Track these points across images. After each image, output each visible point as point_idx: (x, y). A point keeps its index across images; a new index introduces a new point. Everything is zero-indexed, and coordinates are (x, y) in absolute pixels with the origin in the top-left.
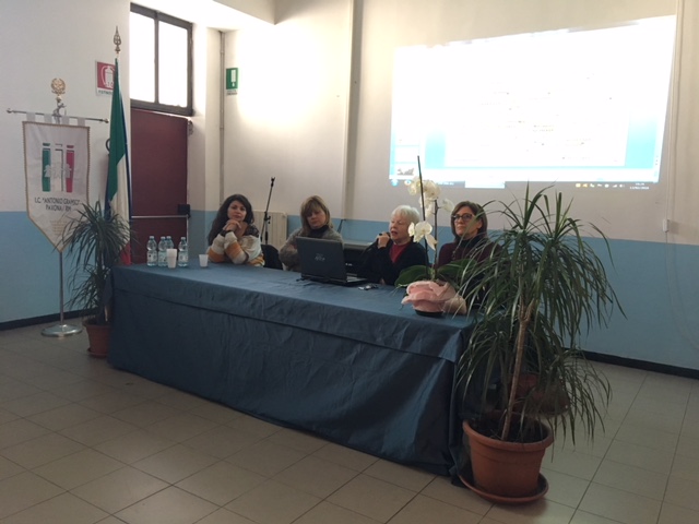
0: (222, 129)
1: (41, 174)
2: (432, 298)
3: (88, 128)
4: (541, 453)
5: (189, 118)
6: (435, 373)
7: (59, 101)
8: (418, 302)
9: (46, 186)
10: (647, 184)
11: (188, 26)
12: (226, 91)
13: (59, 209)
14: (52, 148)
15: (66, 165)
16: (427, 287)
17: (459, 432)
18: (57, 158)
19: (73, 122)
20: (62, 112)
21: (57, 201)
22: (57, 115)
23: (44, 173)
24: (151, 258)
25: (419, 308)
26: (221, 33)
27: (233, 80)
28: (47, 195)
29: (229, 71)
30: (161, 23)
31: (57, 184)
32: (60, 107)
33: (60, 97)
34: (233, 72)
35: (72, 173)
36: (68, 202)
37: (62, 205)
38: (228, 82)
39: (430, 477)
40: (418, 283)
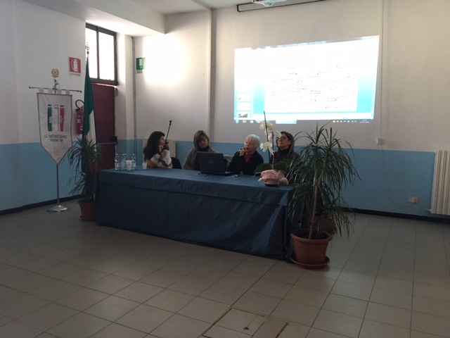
0: (134, 93)
1: (47, 122)
2: (274, 178)
3: (71, 96)
4: (327, 244)
5: (115, 87)
6: (277, 212)
7: (55, 81)
8: (267, 180)
9: (50, 128)
10: (368, 120)
11: (114, 34)
12: (136, 71)
13: (57, 141)
14: (53, 107)
15: (60, 116)
16: (271, 173)
17: (289, 238)
18: (55, 112)
19: (64, 93)
20: (57, 87)
21: (56, 136)
22: (55, 89)
23: (49, 121)
24: (117, 166)
25: (267, 183)
26: (133, 38)
27: (141, 64)
28: (51, 133)
29: (138, 60)
30: (100, 33)
31: (56, 127)
32: (56, 84)
33: (56, 79)
34: (140, 60)
35: (63, 121)
36: (61, 137)
37: (58, 139)
38: (137, 65)
39: (276, 261)
40: (266, 171)
